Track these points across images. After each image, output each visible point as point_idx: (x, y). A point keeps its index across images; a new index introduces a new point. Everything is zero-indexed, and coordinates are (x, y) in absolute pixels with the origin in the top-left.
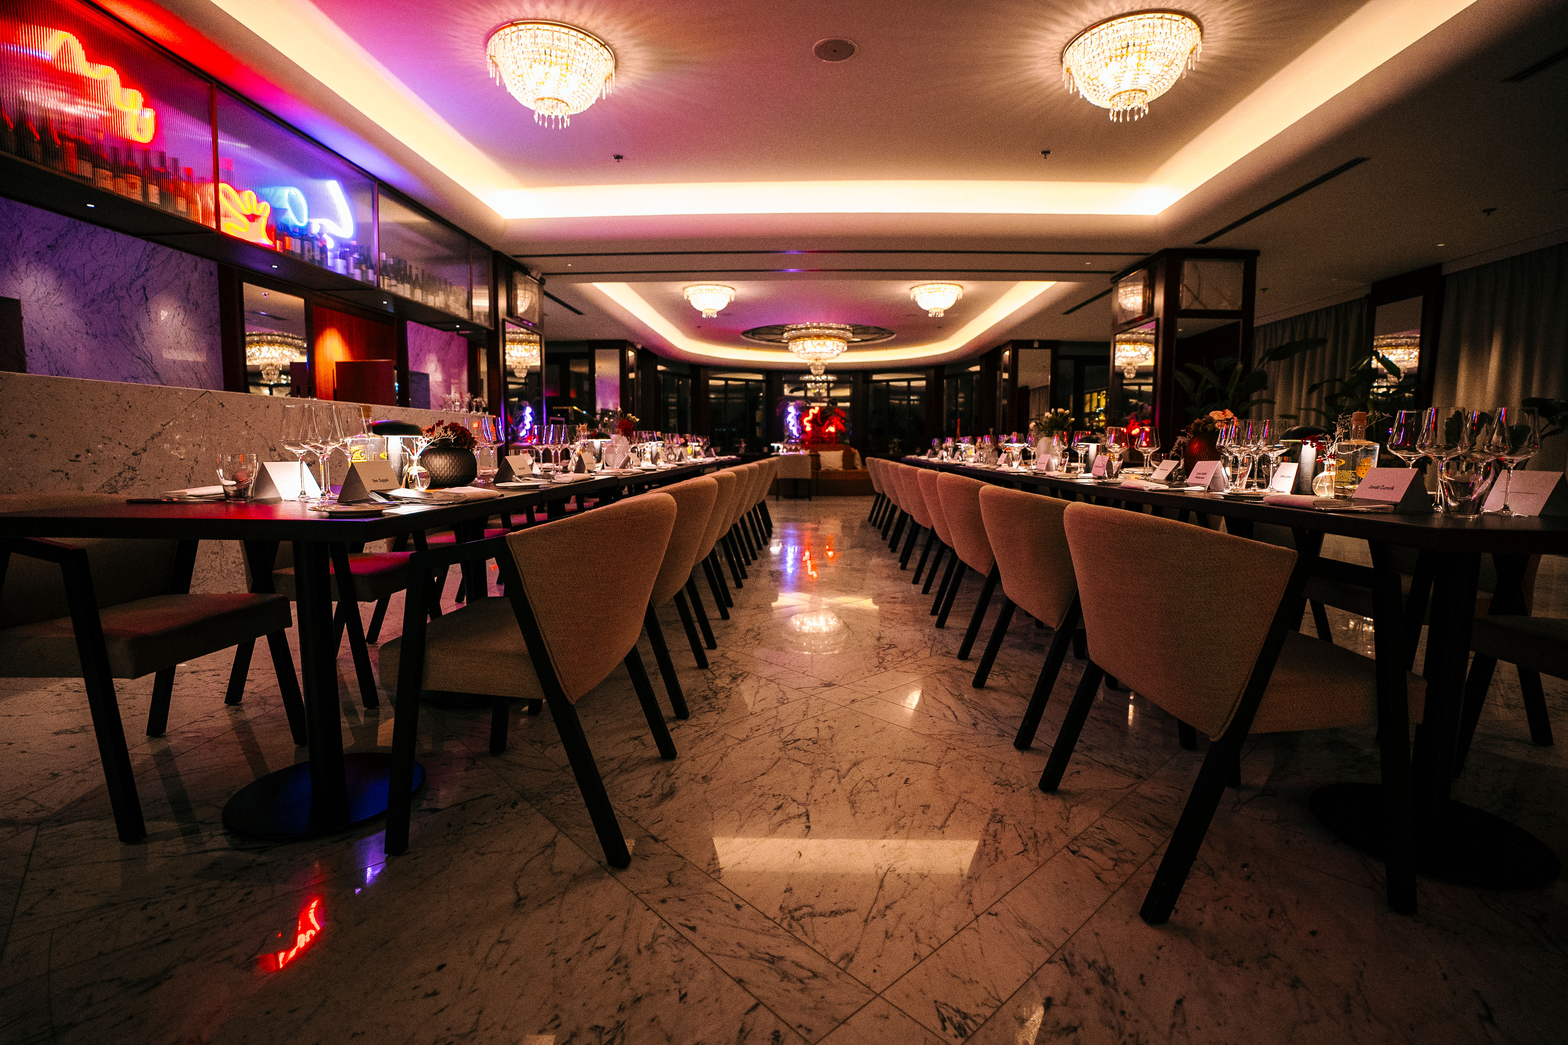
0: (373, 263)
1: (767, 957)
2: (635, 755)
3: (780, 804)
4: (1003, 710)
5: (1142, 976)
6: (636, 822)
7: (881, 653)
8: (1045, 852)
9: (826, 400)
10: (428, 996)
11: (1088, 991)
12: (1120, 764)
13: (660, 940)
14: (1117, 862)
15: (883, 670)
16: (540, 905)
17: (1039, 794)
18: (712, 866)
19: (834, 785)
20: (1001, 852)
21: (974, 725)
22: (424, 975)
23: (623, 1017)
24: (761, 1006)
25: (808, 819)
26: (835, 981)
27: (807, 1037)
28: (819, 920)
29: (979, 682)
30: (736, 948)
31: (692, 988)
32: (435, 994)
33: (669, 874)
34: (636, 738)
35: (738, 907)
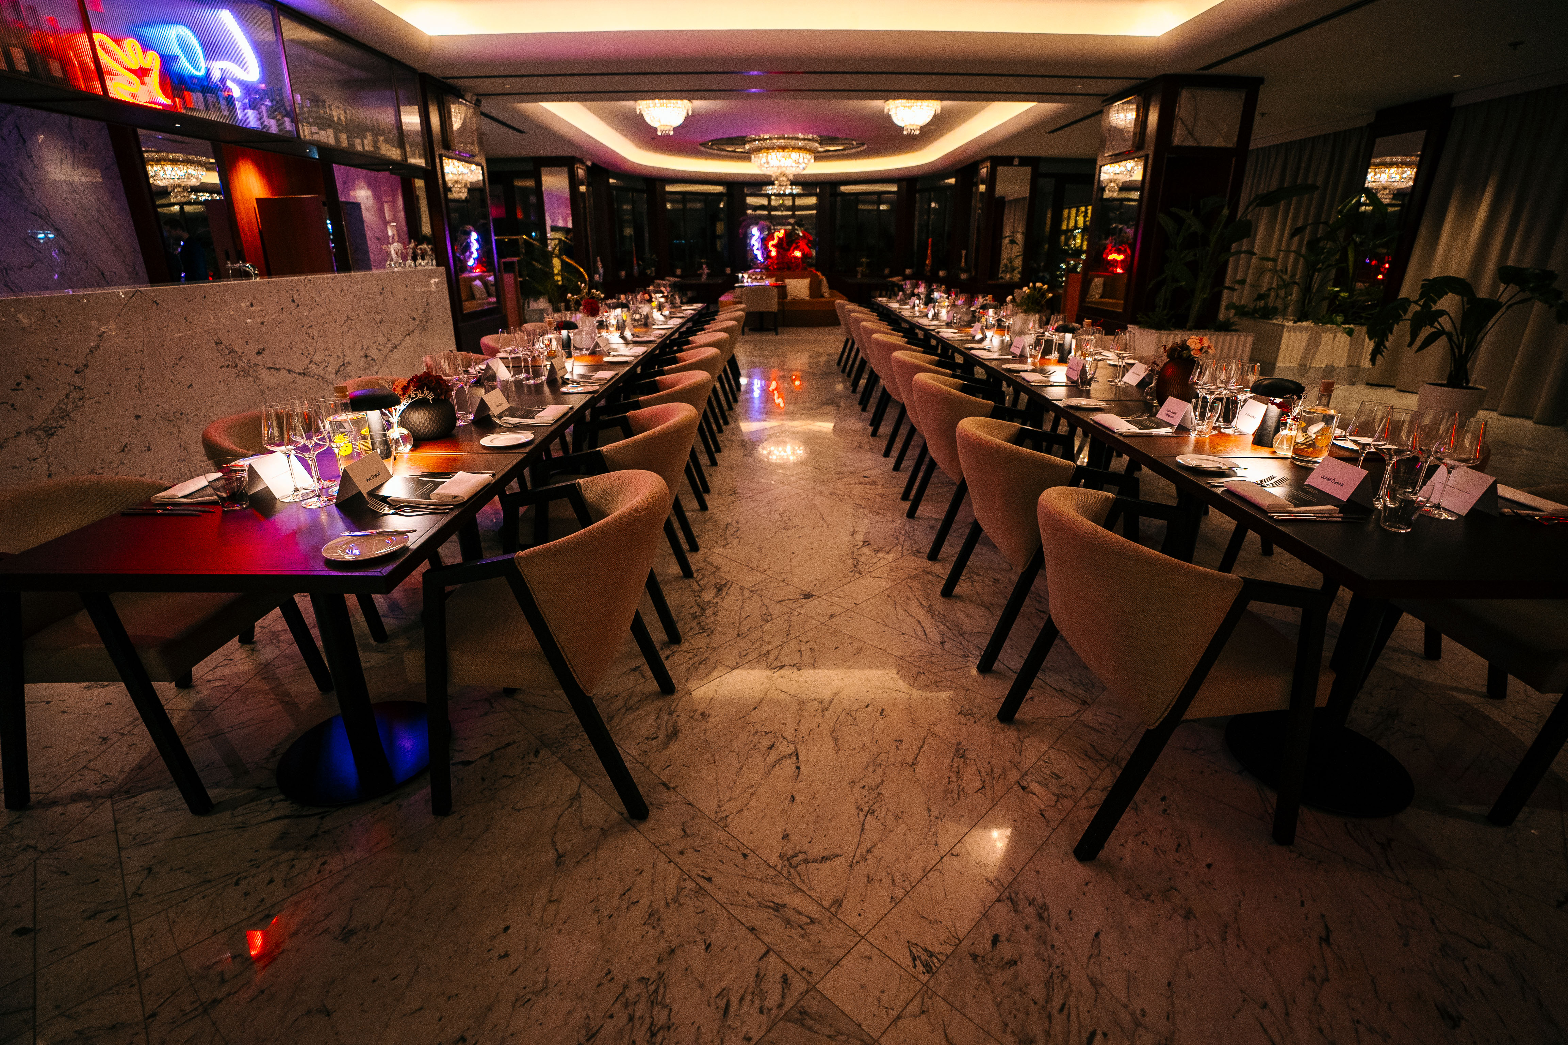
0: (288, 108)
1: (772, 905)
2: (639, 688)
3: (771, 743)
4: (969, 625)
5: (1070, 911)
6: (648, 767)
7: (856, 553)
8: (1000, 788)
9: (791, 221)
10: (501, 957)
11: (1027, 928)
12: (1068, 687)
13: (685, 892)
14: (1059, 797)
15: (857, 575)
16: (578, 862)
17: (996, 723)
18: (718, 814)
19: (818, 719)
20: (963, 790)
21: (942, 643)
22: (494, 937)
23: (663, 968)
24: (771, 953)
25: (797, 758)
26: (829, 926)
27: (809, 978)
28: (813, 866)
29: (948, 592)
30: (747, 897)
31: (714, 937)
32: (506, 955)
33: (683, 824)
34: (635, 669)
35: (745, 856)
